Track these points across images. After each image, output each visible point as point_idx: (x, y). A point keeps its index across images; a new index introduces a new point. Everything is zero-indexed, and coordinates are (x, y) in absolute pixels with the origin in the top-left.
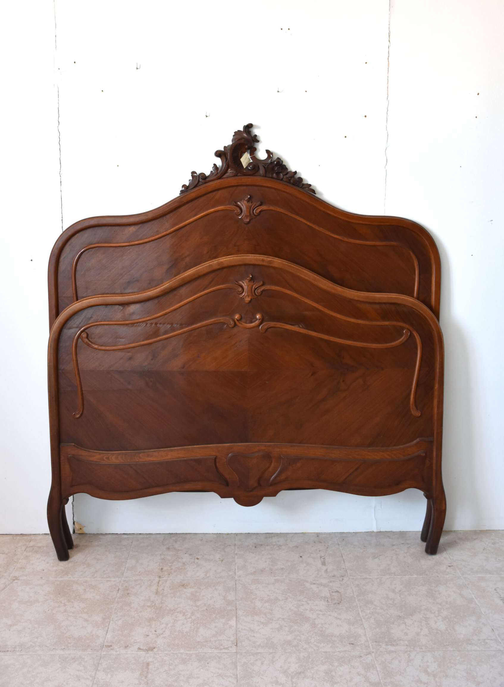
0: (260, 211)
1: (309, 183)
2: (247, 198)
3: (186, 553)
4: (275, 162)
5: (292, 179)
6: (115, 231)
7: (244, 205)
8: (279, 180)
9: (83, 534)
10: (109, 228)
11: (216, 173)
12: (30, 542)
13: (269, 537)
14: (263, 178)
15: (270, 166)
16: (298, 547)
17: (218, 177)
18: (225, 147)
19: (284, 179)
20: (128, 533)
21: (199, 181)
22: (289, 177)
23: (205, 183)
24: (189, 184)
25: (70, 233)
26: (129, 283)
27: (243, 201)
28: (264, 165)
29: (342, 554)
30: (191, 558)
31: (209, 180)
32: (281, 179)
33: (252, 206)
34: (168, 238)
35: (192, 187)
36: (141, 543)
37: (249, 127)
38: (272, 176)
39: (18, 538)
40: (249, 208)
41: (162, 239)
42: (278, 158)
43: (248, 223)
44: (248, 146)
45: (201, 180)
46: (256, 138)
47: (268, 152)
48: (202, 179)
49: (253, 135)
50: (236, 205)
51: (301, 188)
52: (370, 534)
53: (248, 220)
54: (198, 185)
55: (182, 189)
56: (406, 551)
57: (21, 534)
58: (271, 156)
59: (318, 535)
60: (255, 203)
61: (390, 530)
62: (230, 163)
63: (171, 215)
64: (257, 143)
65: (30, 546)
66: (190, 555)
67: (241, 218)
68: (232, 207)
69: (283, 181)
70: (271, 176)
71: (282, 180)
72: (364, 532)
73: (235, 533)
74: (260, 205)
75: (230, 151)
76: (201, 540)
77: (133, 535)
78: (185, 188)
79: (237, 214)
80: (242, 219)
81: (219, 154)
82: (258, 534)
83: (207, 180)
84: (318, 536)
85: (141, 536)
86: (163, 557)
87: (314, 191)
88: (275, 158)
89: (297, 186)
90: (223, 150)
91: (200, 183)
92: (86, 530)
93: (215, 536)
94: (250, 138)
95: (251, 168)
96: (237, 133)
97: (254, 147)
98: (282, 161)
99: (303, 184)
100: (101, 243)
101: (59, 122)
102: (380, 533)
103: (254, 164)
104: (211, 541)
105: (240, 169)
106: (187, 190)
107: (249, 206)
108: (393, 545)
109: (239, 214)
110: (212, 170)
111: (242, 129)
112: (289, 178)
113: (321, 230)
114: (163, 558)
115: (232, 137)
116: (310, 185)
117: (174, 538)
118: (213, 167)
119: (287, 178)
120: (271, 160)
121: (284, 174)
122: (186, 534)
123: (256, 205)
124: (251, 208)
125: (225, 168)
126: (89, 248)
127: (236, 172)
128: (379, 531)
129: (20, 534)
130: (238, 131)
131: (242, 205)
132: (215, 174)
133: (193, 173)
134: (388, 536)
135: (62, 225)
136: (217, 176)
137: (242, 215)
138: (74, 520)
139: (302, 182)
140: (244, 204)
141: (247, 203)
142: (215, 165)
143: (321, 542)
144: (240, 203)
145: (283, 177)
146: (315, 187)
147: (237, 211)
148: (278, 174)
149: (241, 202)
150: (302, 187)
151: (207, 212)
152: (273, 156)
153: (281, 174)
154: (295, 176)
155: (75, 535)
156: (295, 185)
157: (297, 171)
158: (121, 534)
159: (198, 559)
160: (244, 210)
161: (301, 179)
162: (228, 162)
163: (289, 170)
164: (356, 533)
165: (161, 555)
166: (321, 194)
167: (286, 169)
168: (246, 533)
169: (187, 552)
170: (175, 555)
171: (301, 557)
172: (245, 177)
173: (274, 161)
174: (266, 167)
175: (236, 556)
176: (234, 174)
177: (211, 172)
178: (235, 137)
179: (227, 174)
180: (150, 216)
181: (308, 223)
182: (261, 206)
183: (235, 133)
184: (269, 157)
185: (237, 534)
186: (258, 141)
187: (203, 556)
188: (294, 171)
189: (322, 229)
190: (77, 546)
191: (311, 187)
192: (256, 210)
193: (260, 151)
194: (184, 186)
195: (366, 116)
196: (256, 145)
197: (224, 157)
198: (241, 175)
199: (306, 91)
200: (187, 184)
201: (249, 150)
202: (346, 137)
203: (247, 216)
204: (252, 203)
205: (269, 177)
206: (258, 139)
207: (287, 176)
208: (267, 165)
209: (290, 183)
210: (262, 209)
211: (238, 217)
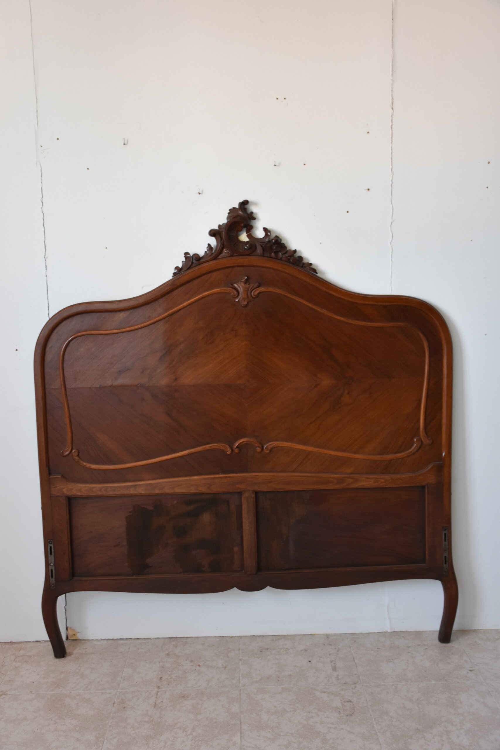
0: (259, 294)
1: (310, 262)
2: (244, 280)
3: (186, 660)
4: (274, 241)
5: (292, 257)
6: (104, 318)
7: (241, 287)
8: (278, 259)
9: (76, 641)
10: (98, 314)
11: (211, 254)
12: (20, 650)
13: (276, 640)
14: (260, 258)
15: (268, 245)
16: (306, 650)
17: (213, 257)
18: (220, 226)
19: (283, 259)
20: (125, 638)
21: (192, 263)
22: (289, 256)
23: (200, 264)
24: (183, 265)
25: (56, 321)
26: (120, 372)
27: (240, 282)
28: (261, 244)
29: (354, 658)
30: (192, 666)
31: (203, 262)
33: (250, 288)
34: (161, 323)
35: (186, 269)
36: (139, 649)
37: (244, 204)
39: (7, 646)
40: (246, 290)
41: (154, 325)
42: (277, 237)
43: (246, 306)
44: (244, 224)
45: (194, 261)
46: (253, 215)
47: (265, 229)
49: (249, 212)
50: (233, 287)
51: (301, 267)
52: (383, 634)
53: (246, 303)
54: (192, 267)
55: (174, 272)
56: (423, 654)
57: (11, 642)
58: (269, 234)
59: (327, 636)
60: (252, 285)
61: (405, 630)
62: (225, 243)
63: (164, 299)
64: (254, 221)
65: (20, 655)
66: (192, 661)
67: (238, 301)
68: (229, 289)
69: (282, 260)
70: (269, 255)
71: (281, 259)
72: (378, 632)
73: (239, 636)
74: (258, 287)
75: (225, 229)
76: (203, 644)
77: (130, 640)
78: (178, 270)
79: (233, 297)
80: (240, 302)
81: (213, 233)
82: (263, 636)
83: (202, 261)
84: (328, 638)
85: (139, 641)
86: (162, 664)
87: (315, 271)
88: (273, 236)
89: (296, 265)
90: (217, 228)
91: (194, 265)
92: (79, 636)
93: (218, 640)
94: (246, 215)
95: (247, 247)
96: (232, 211)
97: (250, 224)
98: (281, 240)
99: (304, 264)
100: (90, 330)
101: (42, 203)
102: (394, 634)
103: (251, 243)
104: (214, 645)
105: (236, 249)
106: (180, 272)
107: (246, 288)
108: (409, 647)
109: (236, 296)
110: (206, 251)
111: (237, 206)
112: (289, 257)
113: (324, 311)
114: (162, 666)
115: (226, 215)
116: (311, 264)
117: (174, 643)
118: (207, 247)
119: (287, 257)
120: (269, 239)
121: (283, 253)
122: (187, 637)
123: (253, 287)
124: (248, 290)
125: (219, 248)
126: (78, 336)
127: (232, 252)
128: (393, 631)
129: (9, 641)
131: (239, 287)
132: (209, 255)
133: (186, 254)
134: (403, 637)
135: (49, 312)
136: (211, 257)
137: (239, 298)
138: (68, 626)
139: (302, 261)
140: (241, 285)
141: (245, 284)
142: (209, 245)
143: (330, 645)
144: (237, 285)
145: (282, 256)
146: (317, 266)
147: (234, 293)
148: (276, 253)
149: (238, 283)
151: (201, 295)
152: (270, 233)
153: (280, 253)
154: (295, 254)
155: (68, 641)
157: (297, 250)
158: (117, 639)
159: (199, 666)
160: (241, 293)
161: (301, 258)
162: (224, 241)
163: (288, 249)
164: (368, 633)
165: (159, 662)
166: (323, 273)
167: (286, 247)
168: (251, 636)
169: (188, 658)
170: (175, 662)
171: (310, 662)
172: (241, 257)
173: (272, 240)
174: (264, 246)
175: (240, 661)
176: (229, 254)
177: (206, 252)
178: (230, 215)
179: (222, 255)
180: (141, 301)
181: (310, 305)
182: (260, 288)
183: (230, 210)
184: (267, 235)
185: (242, 636)
186: (254, 219)
187: (205, 663)
188: (293, 249)
189: (325, 311)
190: (70, 654)
191: (312, 267)
192: (254, 292)
193: (257, 229)
194: (177, 268)
195: (369, 190)
196: (253, 223)
197: (218, 237)
198: (237, 255)
199: (305, 165)
200: (180, 266)
201: (245, 229)
202: (348, 212)
203: (244, 299)
204: (249, 284)
205: (267, 257)
206: (255, 217)
207: (287, 255)
208: (265, 243)
209: (290, 263)
210: (260, 291)
211: (235, 299)
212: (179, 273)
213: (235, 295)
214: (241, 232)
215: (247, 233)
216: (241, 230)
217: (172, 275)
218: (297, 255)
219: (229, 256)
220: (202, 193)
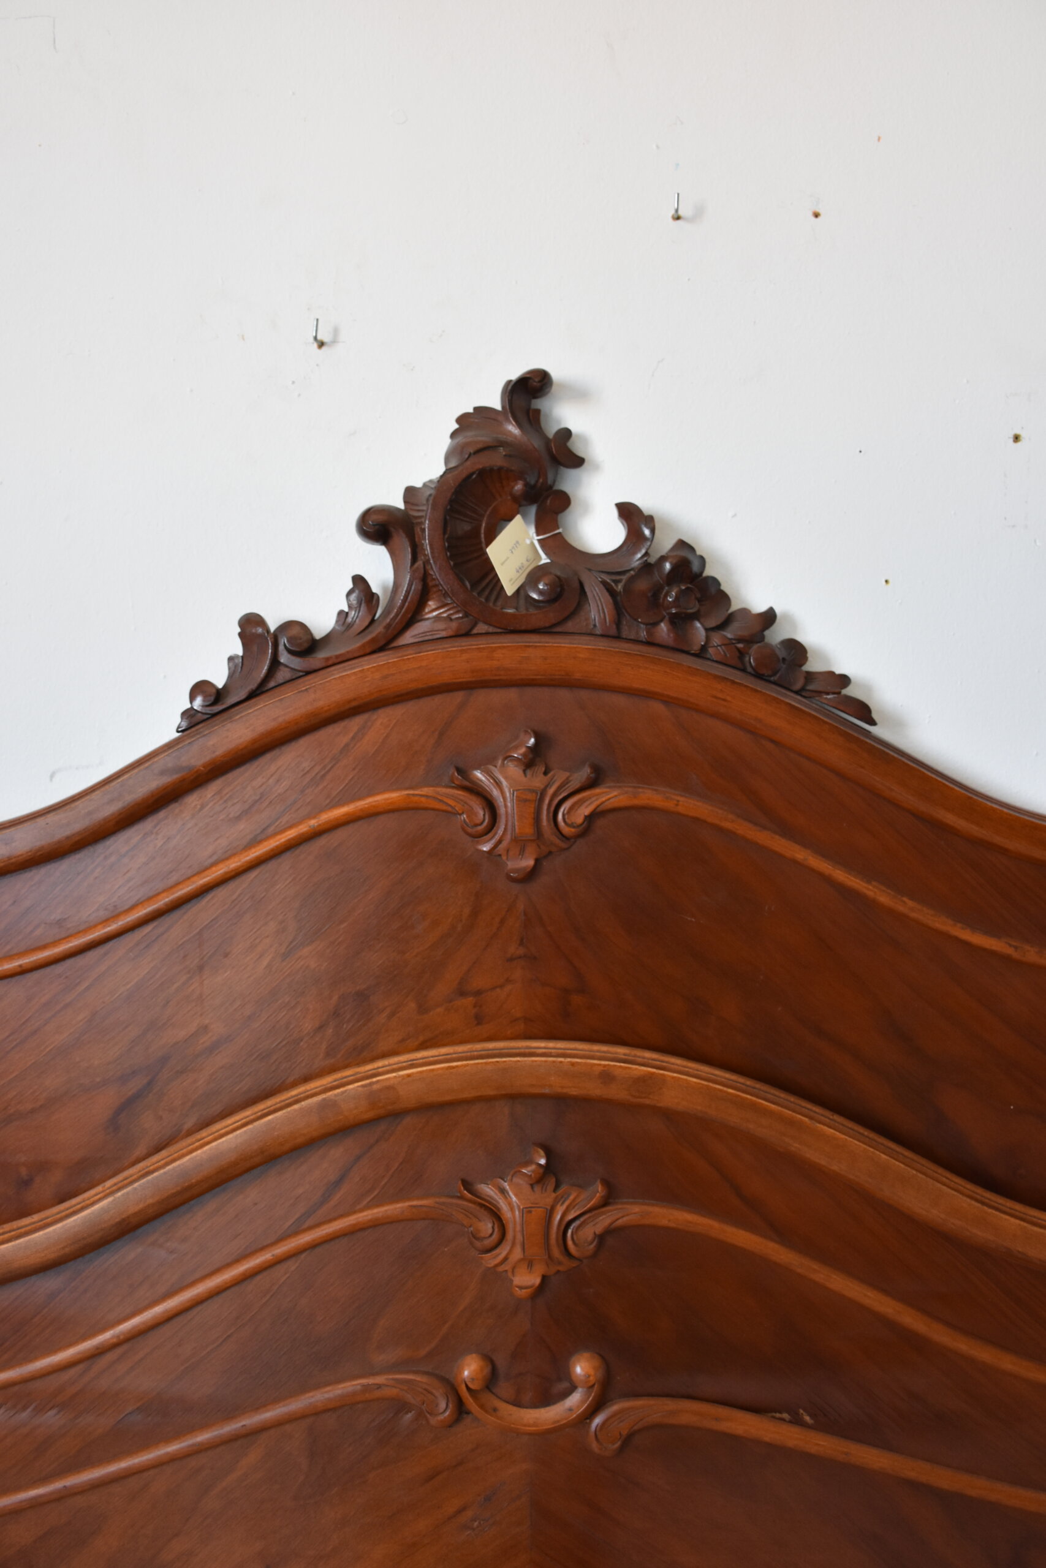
0: (591, 818)
1: (841, 668)
2: (523, 750)
4: (668, 566)
5: (755, 647)
7: (505, 783)
8: (687, 653)
11: (366, 623)
14: (602, 644)
15: (643, 585)
17: (373, 640)
18: (410, 493)
19: (712, 652)
21: (275, 663)
22: (740, 640)
23: (309, 673)
24: (231, 676)
27: (500, 762)
28: (607, 579)
31: (327, 659)
32: (696, 648)
33: (551, 791)
35: (242, 693)
37: (529, 390)
38: (649, 633)
40: (532, 801)
42: (682, 544)
43: (531, 875)
44: (526, 485)
45: (284, 657)
46: (570, 444)
47: (628, 512)
48: (290, 652)
49: (551, 430)
50: (467, 783)
51: (797, 693)
53: (531, 862)
54: (272, 684)
55: (189, 706)
58: (647, 532)
60: (561, 777)
62: (435, 571)
64: (572, 473)
67: (490, 852)
68: (453, 797)
69: (708, 659)
70: (643, 634)
71: (701, 653)
74: (591, 784)
75: (434, 506)
78: (205, 698)
79: (470, 830)
80: (500, 855)
81: (377, 526)
83: (322, 655)
87: (863, 711)
88: (664, 543)
89: (775, 683)
90: (401, 505)
91: (282, 675)
94: (537, 443)
95: (540, 592)
96: (470, 422)
97: (556, 488)
98: (702, 560)
99: (810, 676)
103: (559, 573)
105: (487, 599)
106: (217, 708)
107: (532, 791)
109: (481, 828)
110: (346, 610)
111: (495, 402)
112: (740, 646)
113: (907, 906)
115: (444, 443)
116: (844, 680)
118: (349, 595)
119: (728, 643)
120: (646, 554)
121: (712, 622)
123: (566, 782)
124: (541, 800)
125: (406, 597)
127: (466, 615)
130: (475, 409)
132: (360, 625)
133: (249, 621)
136: (368, 637)
137: (497, 837)
139: (801, 665)
140: (506, 778)
141: (524, 771)
142: (359, 581)
144: (489, 774)
145: (708, 638)
146: (868, 689)
147: (471, 813)
148: (681, 621)
149: (492, 766)
150: (803, 689)
152: (653, 531)
153: (698, 625)
154: (767, 633)
156: (770, 682)
157: (778, 611)
160: (507, 812)
161: (796, 651)
162: (426, 562)
163: (735, 606)
166: (898, 723)
167: (723, 598)
172: (507, 641)
173: (663, 559)
174: (620, 587)
176: (454, 625)
177: (342, 614)
178: (460, 439)
179: (420, 628)
181: (840, 875)
182: (597, 791)
183: (463, 420)
184: (634, 538)
186: (578, 462)
188: (759, 606)
189: (910, 903)
191: (849, 691)
192: (571, 809)
193: (586, 509)
194: (200, 688)
196: (571, 482)
197: (401, 541)
198: (491, 629)
199: (816, 215)
200: (219, 679)
201: (531, 511)
202: (1017, 438)
203: (520, 844)
204: (545, 773)
205: (636, 641)
206: (581, 454)
207: (729, 636)
208: (624, 578)
209: (744, 670)
210: (598, 806)
211: (478, 843)
212: (209, 710)
213: (476, 825)
215: (537, 527)
217: (176, 720)
218: (777, 635)
219: (450, 633)
220: (334, 341)
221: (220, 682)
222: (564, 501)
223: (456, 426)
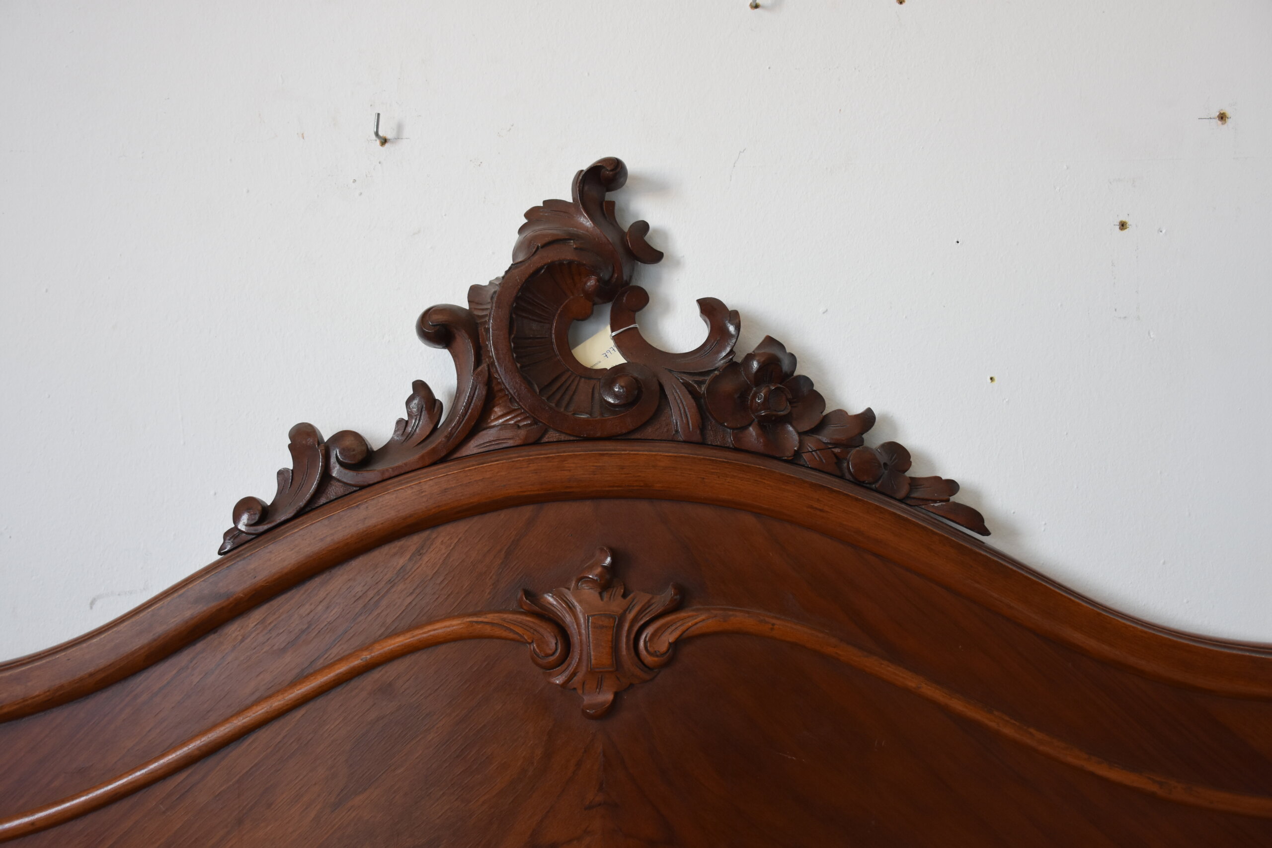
0: (676, 645)
1: (947, 473)
2: (599, 570)
4: (755, 365)
5: (854, 451)
7: (579, 608)
8: (779, 459)
11: (427, 431)
14: (686, 451)
15: (728, 386)
17: (434, 450)
18: (475, 292)
19: (806, 458)
21: (326, 477)
22: (836, 444)
23: (363, 487)
24: (280, 492)
27: (573, 584)
28: (690, 380)
31: (383, 472)
32: (789, 454)
33: (630, 616)
35: (290, 511)
37: (602, 181)
38: (737, 439)
42: (770, 341)
43: (609, 711)
44: (599, 280)
45: (336, 471)
46: (647, 238)
47: (711, 308)
48: (341, 464)
49: (626, 224)
50: (537, 609)
51: (901, 501)
53: (609, 697)
54: (323, 500)
55: (232, 526)
58: (732, 329)
60: (642, 600)
62: (501, 375)
64: (652, 269)
67: (564, 685)
68: (520, 624)
69: (803, 466)
70: (730, 440)
71: (795, 459)
74: (676, 607)
75: (499, 305)
78: (250, 516)
79: (540, 661)
80: (575, 689)
81: (438, 327)
83: (379, 468)
87: (975, 520)
88: (750, 341)
89: (876, 491)
90: (466, 306)
91: (334, 490)
94: (611, 237)
95: (616, 396)
96: (539, 216)
97: (632, 284)
98: (793, 358)
99: (915, 483)
103: (636, 375)
105: (558, 404)
107: (611, 616)
109: (553, 659)
110: (406, 418)
111: (566, 195)
112: (837, 450)
115: (513, 238)
116: (952, 486)
118: (409, 402)
119: (824, 448)
120: (732, 352)
121: (806, 426)
123: (648, 605)
124: (620, 625)
125: (469, 403)
127: (535, 422)
130: (545, 202)
132: (420, 436)
133: (300, 432)
136: (428, 448)
137: (571, 669)
139: (904, 471)
140: (580, 602)
141: (601, 594)
142: (421, 388)
144: (561, 597)
145: (801, 443)
146: (977, 495)
147: (542, 641)
148: (771, 425)
149: (562, 591)
150: (907, 497)
152: (738, 328)
153: (791, 428)
154: (865, 436)
156: (872, 489)
157: (876, 412)
160: (581, 641)
161: (898, 455)
162: (492, 365)
163: (830, 408)
166: (1012, 532)
167: (817, 399)
172: (581, 449)
173: (750, 357)
174: (703, 388)
176: (522, 433)
177: (402, 424)
178: (528, 233)
179: (487, 437)
181: (958, 705)
182: (683, 614)
183: (533, 215)
184: (718, 336)
188: (856, 407)
191: (957, 498)
192: (654, 635)
193: (667, 307)
194: (246, 505)
195: (1222, 117)
197: (464, 341)
198: (563, 437)
200: (267, 494)
201: (607, 310)
202: (1123, 226)
203: (597, 676)
204: (624, 596)
205: (723, 448)
206: (658, 245)
207: (825, 440)
208: (708, 379)
209: (842, 477)
210: (684, 632)
211: (550, 675)
212: (252, 530)
213: (548, 655)
214: (587, 327)
215: (613, 331)
216: (586, 316)
217: (219, 541)
218: (876, 438)
219: (518, 442)
220: (398, 138)
221: (268, 499)
222: (641, 299)
223: (525, 221)
